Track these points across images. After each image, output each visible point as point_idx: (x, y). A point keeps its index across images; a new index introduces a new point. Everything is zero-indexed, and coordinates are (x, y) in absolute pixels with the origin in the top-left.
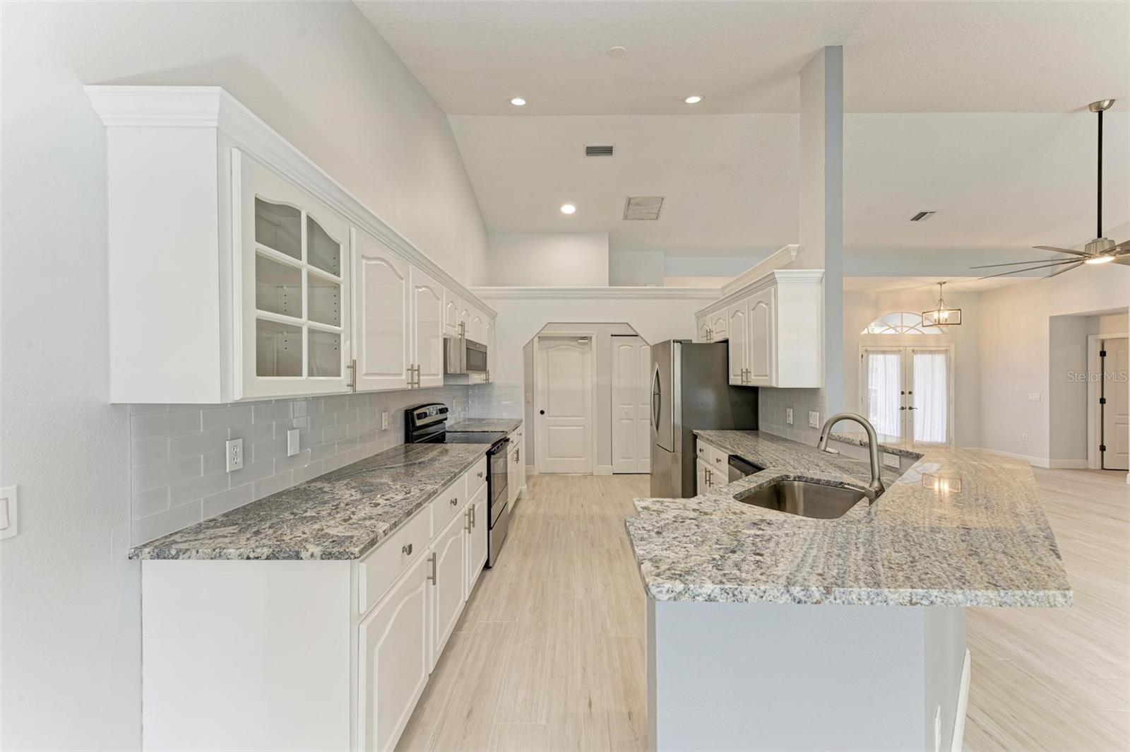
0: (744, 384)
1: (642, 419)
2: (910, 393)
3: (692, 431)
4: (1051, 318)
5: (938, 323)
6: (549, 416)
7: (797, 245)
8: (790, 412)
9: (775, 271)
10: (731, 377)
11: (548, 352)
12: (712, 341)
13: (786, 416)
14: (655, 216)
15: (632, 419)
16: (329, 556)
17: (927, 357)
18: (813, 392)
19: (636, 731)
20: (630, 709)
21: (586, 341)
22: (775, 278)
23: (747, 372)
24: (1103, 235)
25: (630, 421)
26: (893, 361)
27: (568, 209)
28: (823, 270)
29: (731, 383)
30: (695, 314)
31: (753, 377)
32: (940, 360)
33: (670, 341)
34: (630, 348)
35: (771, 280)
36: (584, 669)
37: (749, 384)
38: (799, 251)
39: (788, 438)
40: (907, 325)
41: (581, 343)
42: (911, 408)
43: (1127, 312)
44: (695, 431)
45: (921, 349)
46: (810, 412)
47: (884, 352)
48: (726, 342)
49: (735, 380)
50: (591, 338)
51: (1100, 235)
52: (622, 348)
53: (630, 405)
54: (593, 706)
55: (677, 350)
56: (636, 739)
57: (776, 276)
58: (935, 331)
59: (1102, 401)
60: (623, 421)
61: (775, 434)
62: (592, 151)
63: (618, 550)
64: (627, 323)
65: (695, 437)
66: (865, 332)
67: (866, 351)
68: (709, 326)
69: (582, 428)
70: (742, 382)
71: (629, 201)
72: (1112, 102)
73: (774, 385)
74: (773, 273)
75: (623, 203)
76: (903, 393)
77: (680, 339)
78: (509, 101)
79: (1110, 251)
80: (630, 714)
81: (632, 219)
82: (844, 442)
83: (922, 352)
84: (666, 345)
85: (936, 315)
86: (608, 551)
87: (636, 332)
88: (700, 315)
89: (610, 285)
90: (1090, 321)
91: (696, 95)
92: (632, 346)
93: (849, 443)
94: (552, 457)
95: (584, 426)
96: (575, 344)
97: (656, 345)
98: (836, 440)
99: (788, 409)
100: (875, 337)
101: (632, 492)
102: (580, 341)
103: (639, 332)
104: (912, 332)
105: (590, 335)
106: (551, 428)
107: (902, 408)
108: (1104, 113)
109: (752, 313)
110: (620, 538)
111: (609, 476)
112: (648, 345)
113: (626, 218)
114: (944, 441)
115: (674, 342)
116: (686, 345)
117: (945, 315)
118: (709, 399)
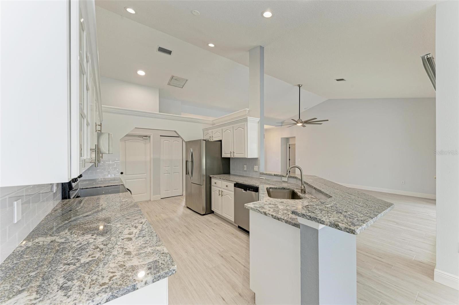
4: (281, 138)
6: (126, 175)
7: (248, 109)
9: (248, 117)
11: (125, 142)
15: (170, 173)
16: (159, 278)
18: (256, 159)
19: (246, 299)
20: (239, 292)
21: (148, 138)
22: (247, 120)
24: (300, 118)
25: (169, 174)
27: (141, 73)
28: (260, 119)
30: (203, 129)
31: (235, 154)
33: (201, 140)
34: (169, 142)
35: (246, 120)
36: (210, 286)
38: (249, 111)
39: (244, 175)
41: (144, 139)
43: (295, 138)
46: (254, 166)
48: (221, 141)
50: (150, 136)
51: (299, 118)
52: (165, 142)
53: (168, 167)
54: (225, 300)
56: (249, 302)
57: (248, 119)
59: (290, 160)
60: (165, 174)
61: (238, 174)
62: (161, 50)
63: (187, 231)
65: (211, 178)
69: (144, 179)
70: (231, 156)
71: (172, 77)
73: (246, 157)
74: (247, 118)
75: (169, 78)
78: (125, 8)
79: (302, 122)
80: (240, 294)
81: (171, 85)
82: (268, 175)
86: (183, 232)
88: (205, 130)
89: (159, 112)
90: (287, 139)
91: (213, 44)
93: (270, 175)
96: (141, 139)
98: (265, 174)
99: (244, 165)
101: (175, 205)
102: (144, 138)
105: (149, 135)
108: (300, 88)
109: (235, 131)
110: (185, 226)
111: (159, 200)
113: (169, 84)
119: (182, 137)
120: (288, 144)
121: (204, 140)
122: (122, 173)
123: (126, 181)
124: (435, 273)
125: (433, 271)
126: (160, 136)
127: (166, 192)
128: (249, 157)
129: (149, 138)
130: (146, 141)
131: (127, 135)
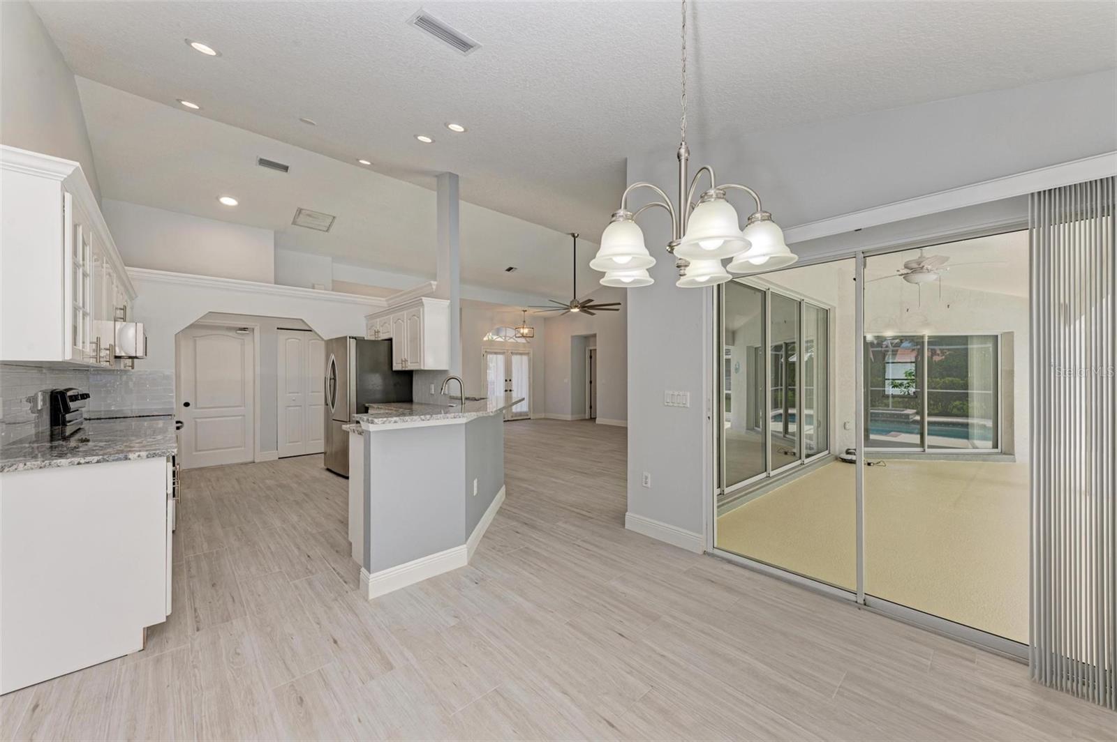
0: (404, 369)
1: (311, 405)
2: (510, 380)
3: (364, 405)
5: (523, 336)
6: (196, 408)
8: (433, 386)
10: (394, 364)
12: (379, 339)
13: (430, 389)
14: (325, 229)
17: (519, 357)
23: (406, 361)
26: (500, 359)
29: (394, 369)
32: (525, 358)
33: (346, 337)
37: (407, 369)
40: (508, 336)
42: (510, 391)
44: (367, 405)
45: (516, 352)
47: (496, 353)
48: (390, 340)
49: (397, 367)
50: (253, 329)
53: (298, 393)
55: (352, 345)
58: (523, 340)
64: (301, 320)
66: (485, 339)
67: (486, 352)
68: (378, 328)
69: (240, 417)
72: (578, 235)
73: (422, 368)
76: (506, 380)
77: (355, 336)
83: (517, 354)
84: (342, 341)
85: (522, 331)
87: (310, 327)
88: (371, 317)
92: (299, 340)
94: (200, 451)
95: (244, 416)
96: (232, 334)
97: (331, 340)
100: (491, 342)
103: (313, 328)
104: (512, 340)
106: (198, 420)
107: (506, 391)
112: (323, 339)
113: (294, 223)
114: (527, 410)
115: (350, 337)
116: (360, 341)
117: (526, 331)
118: (376, 382)
119: (317, 331)
120: (587, 349)
121: (353, 338)
122: (187, 405)
123: (196, 422)
124: (627, 517)
125: (625, 515)
126: (278, 329)
127: (290, 444)
128: (426, 369)
129: (252, 333)
130: (243, 339)
131: (192, 326)
